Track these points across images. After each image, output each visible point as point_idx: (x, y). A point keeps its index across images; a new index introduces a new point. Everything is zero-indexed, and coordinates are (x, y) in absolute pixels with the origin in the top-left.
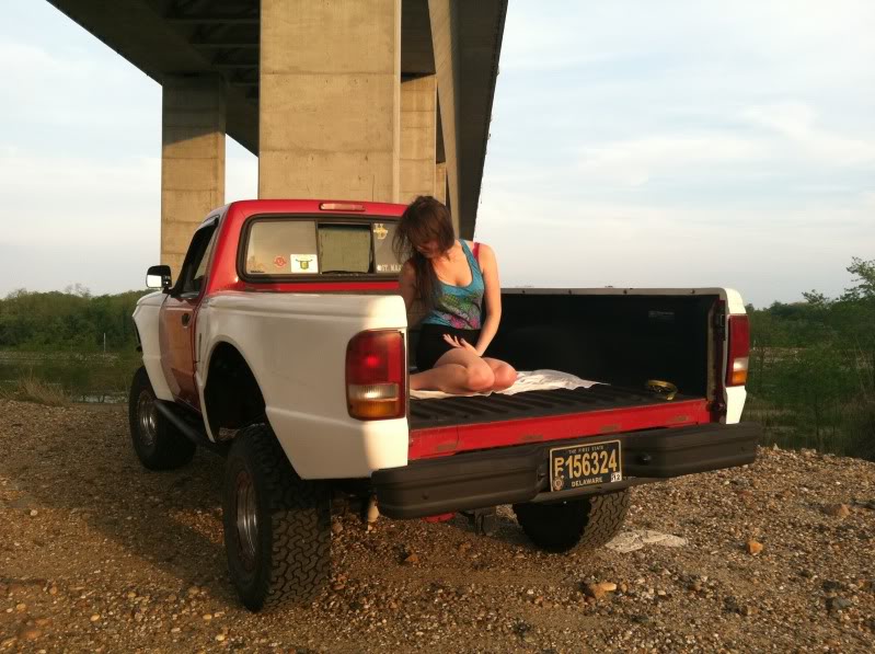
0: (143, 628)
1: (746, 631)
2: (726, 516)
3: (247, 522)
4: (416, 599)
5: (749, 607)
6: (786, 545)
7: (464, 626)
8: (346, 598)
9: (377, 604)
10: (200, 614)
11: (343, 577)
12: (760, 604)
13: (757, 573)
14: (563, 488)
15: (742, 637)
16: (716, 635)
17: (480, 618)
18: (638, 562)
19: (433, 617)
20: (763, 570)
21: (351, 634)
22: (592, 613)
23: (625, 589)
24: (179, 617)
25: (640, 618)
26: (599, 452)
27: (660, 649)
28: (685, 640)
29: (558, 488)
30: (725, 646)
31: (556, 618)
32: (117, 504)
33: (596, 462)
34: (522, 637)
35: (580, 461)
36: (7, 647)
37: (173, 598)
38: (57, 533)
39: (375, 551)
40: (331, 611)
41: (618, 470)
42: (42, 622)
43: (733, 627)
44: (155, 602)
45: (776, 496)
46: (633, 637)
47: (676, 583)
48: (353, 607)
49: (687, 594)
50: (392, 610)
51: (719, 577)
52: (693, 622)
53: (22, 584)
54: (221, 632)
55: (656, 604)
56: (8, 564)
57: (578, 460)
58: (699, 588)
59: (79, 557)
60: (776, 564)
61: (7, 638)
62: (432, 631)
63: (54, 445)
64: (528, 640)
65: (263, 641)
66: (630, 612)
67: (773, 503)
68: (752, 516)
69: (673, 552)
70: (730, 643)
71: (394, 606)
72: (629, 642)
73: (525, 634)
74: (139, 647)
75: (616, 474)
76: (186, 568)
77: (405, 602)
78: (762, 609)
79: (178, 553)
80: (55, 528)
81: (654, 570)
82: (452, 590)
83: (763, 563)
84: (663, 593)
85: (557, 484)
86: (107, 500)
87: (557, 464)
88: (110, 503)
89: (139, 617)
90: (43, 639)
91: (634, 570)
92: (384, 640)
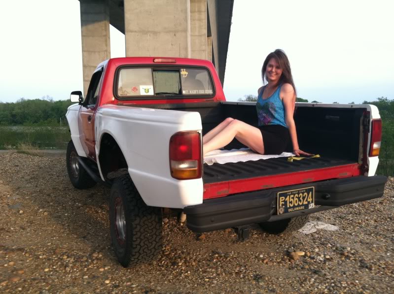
0: (70, 275)
1: (372, 279)
2: (356, 214)
3: (121, 223)
4: (205, 260)
5: (373, 265)
6: (388, 230)
7: (229, 275)
8: (170, 259)
9: (185, 262)
10: (98, 268)
11: (168, 248)
12: (378, 264)
13: (375, 246)
14: (284, 213)
15: (370, 282)
16: (357, 281)
17: (237, 271)
18: (314, 239)
19: (213, 270)
20: (378, 244)
21: (172, 280)
22: (293, 268)
23: (309, 255)
24: (88, 270)
25: (318, 271)
26: (303, 193)
27: (329, 289)
28: (341, 284)
29: (281, 212)
30: (362, 288)
31: (275, 271)
32: (61, 207)
33: (301, 199)
34: (258, 282)
35: (293, 198)
36: (3, 286)
37: (85, 259)
38: (31, 222)
39: (184, 233)
40: (163, 266)
41: (312, 202)
42: (20, 272)
43: (365, 277)
44: (76, 261)
45: (380, 202)
46: (315, 282)
47: (334, 251)
48: (174, 264)
49: (340, 258)
50: (193, 266)
51: (356, 248)
52: (345, 274)
53: (13, 250)
54: (107, 279)
55: (325, 263)
56: (7, 240)
57: (292, 198)
58: (346, 254)
59: (41, 236)
60: (384, 241)
61: (3, 281)
62: (213, 278)
63: (33, 176)
64: (261, 284)
65: (129, 283)
66: (312, 268)
67: (379, 207)
68: (369, 213)
69: (332, 233)
70: (365, 286)
71: (194, 264)
72: (312, 285)
73: (260, 280)
74: (67, 287)
75: (311, 204)
76: (92, 242)
77: (199, 261)
78: (379, 266)
79: (89, 234)
80: (31, 220)
81: (323, 244)
82: (223, 255)
83: (377, 240)
84: (328, 257)
85: (281, 211)
86: (56, 205)
87: (281, 200)
88: (57, 206)
89: (68, 269)
90: (20, 281)
91: (313, 244)
92: (189, 283)
